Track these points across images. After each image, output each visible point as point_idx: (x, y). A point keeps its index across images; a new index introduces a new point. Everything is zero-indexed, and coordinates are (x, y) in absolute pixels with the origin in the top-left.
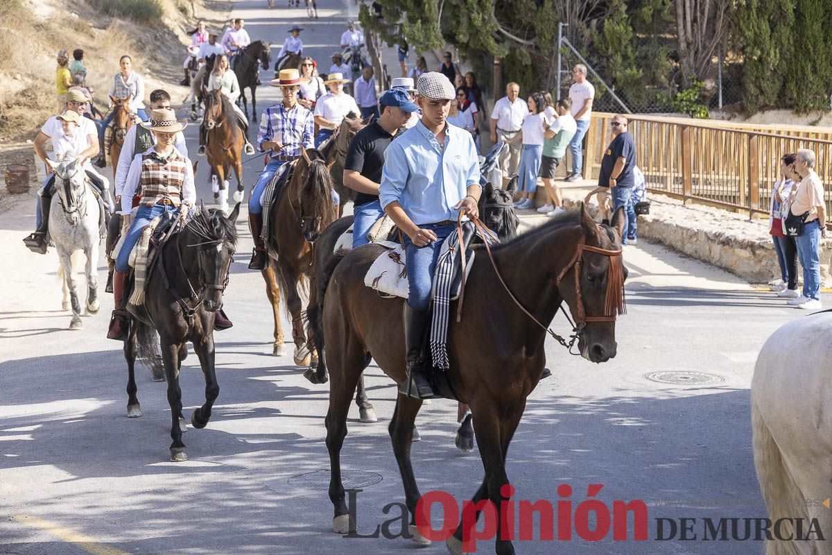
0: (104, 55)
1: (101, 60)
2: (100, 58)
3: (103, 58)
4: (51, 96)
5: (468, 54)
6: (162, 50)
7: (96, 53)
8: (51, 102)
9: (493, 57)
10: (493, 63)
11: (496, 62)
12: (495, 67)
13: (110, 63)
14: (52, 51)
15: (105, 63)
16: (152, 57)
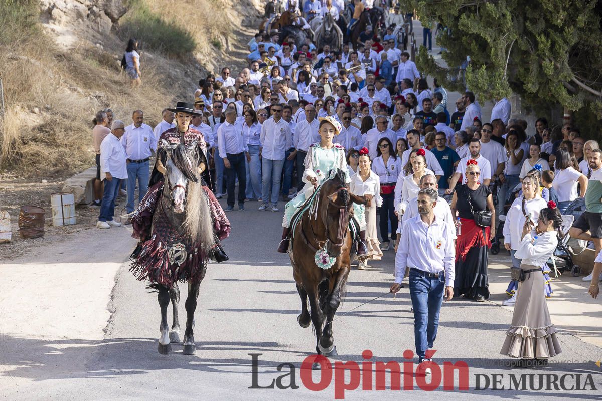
0: (129, 91)
1: (126, 95)
2: (125, 94)
3: (129, 94)
4: (70, 133)
5: (533, 105)
6: (192, 88)
7: (122, 87)
8: (70, 139)
9: (564, 109)
10: (563, 116)
11: (565, 115)
12: (565, 121)
13: (136, 99)
14: (74, 84)
15: (130, 99)
16: (181, 94)
